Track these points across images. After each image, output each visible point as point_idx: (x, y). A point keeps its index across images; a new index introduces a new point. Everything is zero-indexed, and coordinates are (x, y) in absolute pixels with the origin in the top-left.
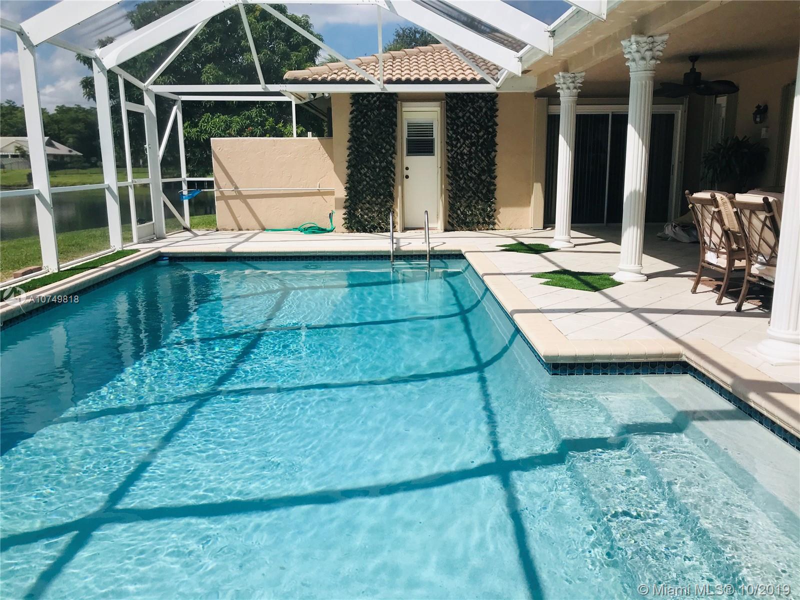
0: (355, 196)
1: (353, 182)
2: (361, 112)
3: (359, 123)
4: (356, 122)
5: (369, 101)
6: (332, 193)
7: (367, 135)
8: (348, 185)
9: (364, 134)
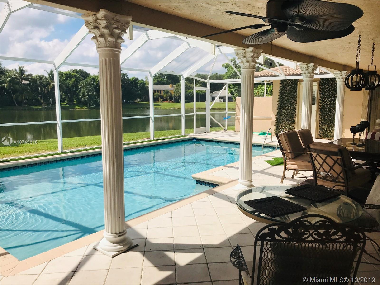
0: (279, 121)
1: (279, 115)
2: (284, 87)
3: (283, 91)
4: (282, 91)
5: (287, 82)
6: (271, 119)
7: (286, 96)
8: (277, 116)
9: (285, 95)
